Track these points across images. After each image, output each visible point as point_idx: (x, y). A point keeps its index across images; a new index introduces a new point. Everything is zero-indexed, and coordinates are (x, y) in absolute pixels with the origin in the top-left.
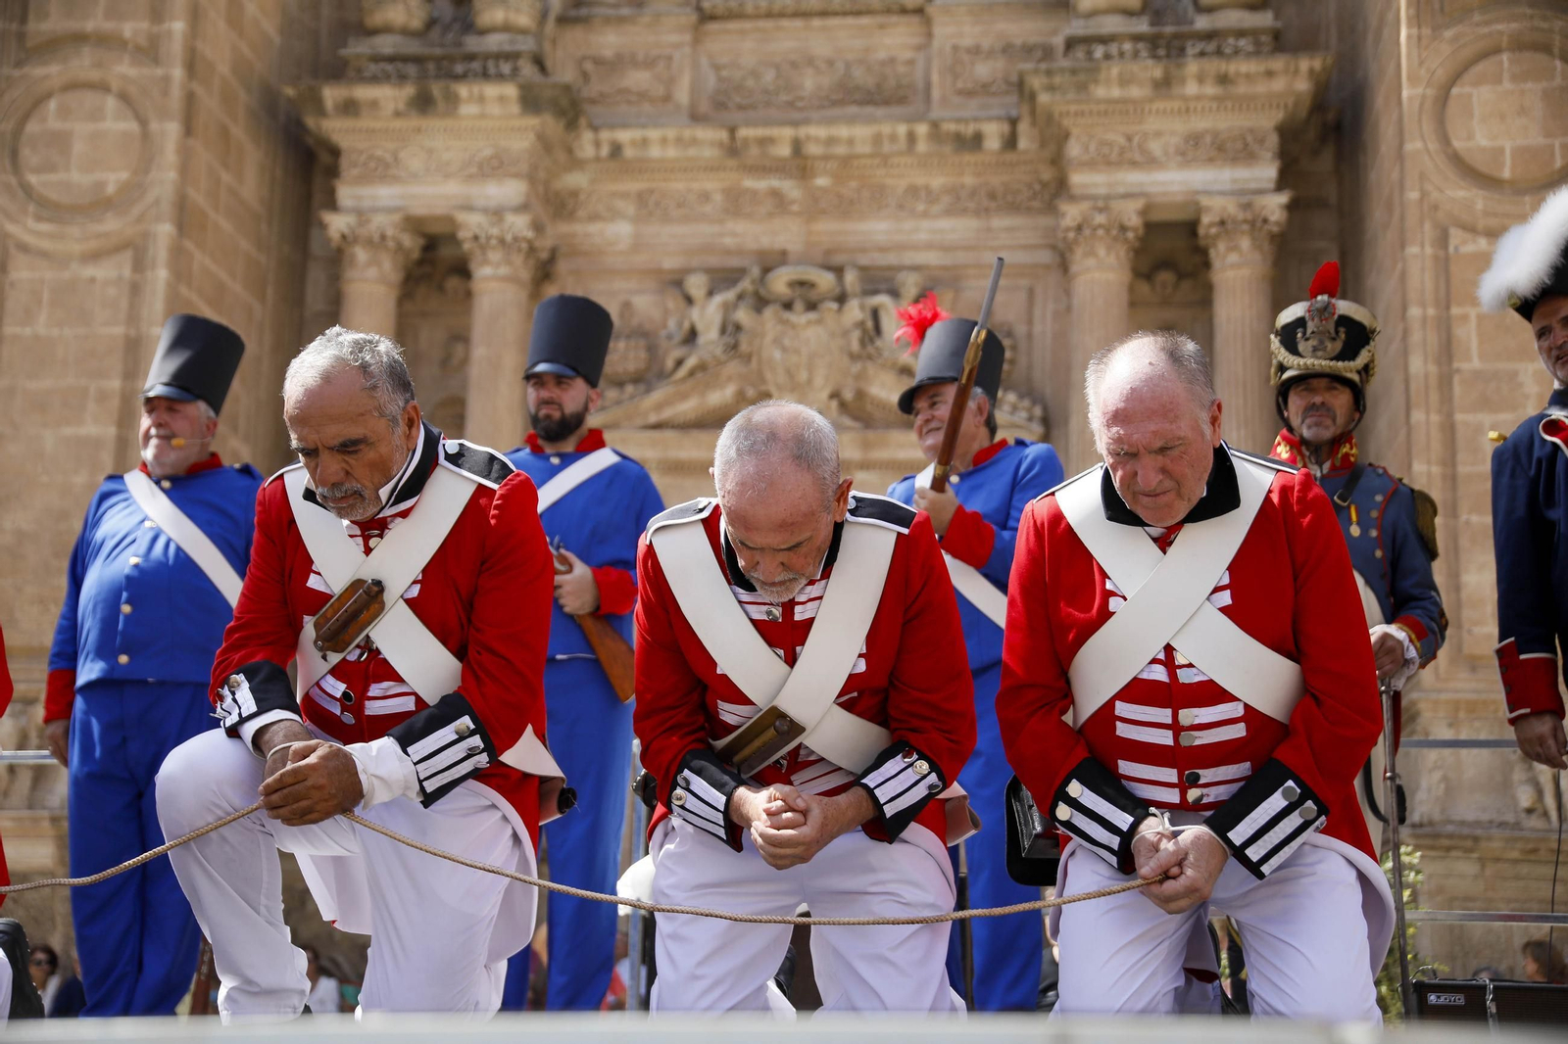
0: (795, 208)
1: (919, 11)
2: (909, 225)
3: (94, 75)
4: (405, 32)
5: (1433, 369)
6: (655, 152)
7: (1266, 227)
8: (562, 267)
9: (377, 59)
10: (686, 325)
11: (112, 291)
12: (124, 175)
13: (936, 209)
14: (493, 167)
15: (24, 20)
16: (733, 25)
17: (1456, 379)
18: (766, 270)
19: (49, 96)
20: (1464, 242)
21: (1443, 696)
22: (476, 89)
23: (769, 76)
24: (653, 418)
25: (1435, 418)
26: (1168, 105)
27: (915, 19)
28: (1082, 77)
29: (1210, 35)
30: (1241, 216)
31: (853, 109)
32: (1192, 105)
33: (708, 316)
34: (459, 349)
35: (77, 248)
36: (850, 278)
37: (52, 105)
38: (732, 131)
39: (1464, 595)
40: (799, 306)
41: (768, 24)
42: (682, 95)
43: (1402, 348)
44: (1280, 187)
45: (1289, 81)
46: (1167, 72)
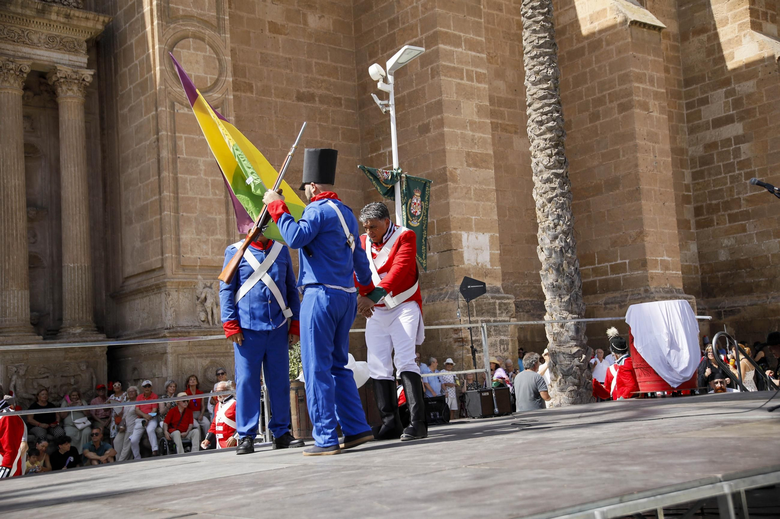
5: (170, 156)
7: (84, 83)
17: (178, 160)
20: (180, 109)
21: (175, 280)
25: (171, 175)
26: (42, 21)
30: (75, 76)
32: (52, 23)
39: (181, 243)
43: (154, 145)
44: (89, 66)
45: (94, 24)
46: (44, 7)
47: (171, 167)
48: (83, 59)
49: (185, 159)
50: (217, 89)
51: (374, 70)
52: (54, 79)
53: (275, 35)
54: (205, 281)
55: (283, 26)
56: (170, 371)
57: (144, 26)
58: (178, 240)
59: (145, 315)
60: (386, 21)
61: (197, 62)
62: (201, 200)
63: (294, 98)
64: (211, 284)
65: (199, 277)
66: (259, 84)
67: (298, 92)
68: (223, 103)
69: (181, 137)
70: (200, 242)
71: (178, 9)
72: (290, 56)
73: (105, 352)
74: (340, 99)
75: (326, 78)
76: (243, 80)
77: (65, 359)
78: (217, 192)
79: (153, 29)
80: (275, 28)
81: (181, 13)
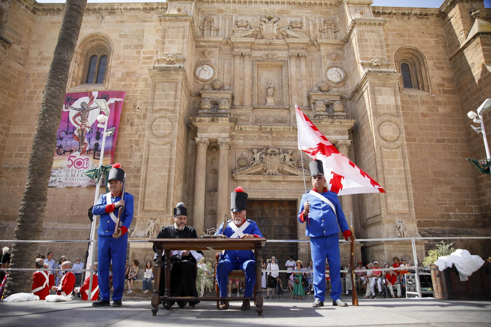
0: (270, 139)
1: (288, 109)
2: (288, 142)
3: (164, 115)
4: (208, 109)
5: (381, 168)
6: (248, 129)
7: (348, 145)
8: (231, 148)
9: (203, 113)
10: (253, 157)
11: (167, 150)
12: (169, 131)
13: (292, 140)
14: (224, 131)
15: (153, 107)
16: (258, 110)
17: (384, 170)
18: (267, 149)
19: (157, 119)
20: (384, 149)
21: (386, 219)
22: (222, 118)
23: (264, 118)
24: (248, 173)
26: (332, 126)
27: (287, 110)
28: (320, 121)
29: (337, 116)
30: (344, 143)
31: (278, 123)
32: (336, 126)
33: (257, 156)
34: (214, 161)
35: (161, 143)
36: (281, 150)
37: (157, 120)
38: (261, 126)
40: (273, 155)
41: (264, 110)
42: (251, 120)
43: (375, 165)
44: (349, 139)
45: (350, 123)
46: (333, 121)
47: (381, 173)
48: (347, 137)
49: (387, 169)
50: (399, 140)
51: (471, 114)
52: (337, 145)
53: (424, 118)
54: (399, 220)
55: (428, 114)
56: (386, 258)
57: (368, 121)
58: (387, 203)
59: (375, 234)
60: (477, 103)
61: (390, 130)
62: (395, 185)
63: (435, 142)
64: (402, 221)
65: (397, 218)
66: (419, 138)
67: (437, 139)
68: (402, 145)
69: (385, 161)
70: (396, 203)
71: (380, 112)
72: (432, 125)
73: (360, 249)
74: (457, 140)
75: (449, 132)
76: (411, 137)
77: (345, 251)
78: (402, 182)
79: (371, 121)
80: (424, 115)
81: (382, 113)
